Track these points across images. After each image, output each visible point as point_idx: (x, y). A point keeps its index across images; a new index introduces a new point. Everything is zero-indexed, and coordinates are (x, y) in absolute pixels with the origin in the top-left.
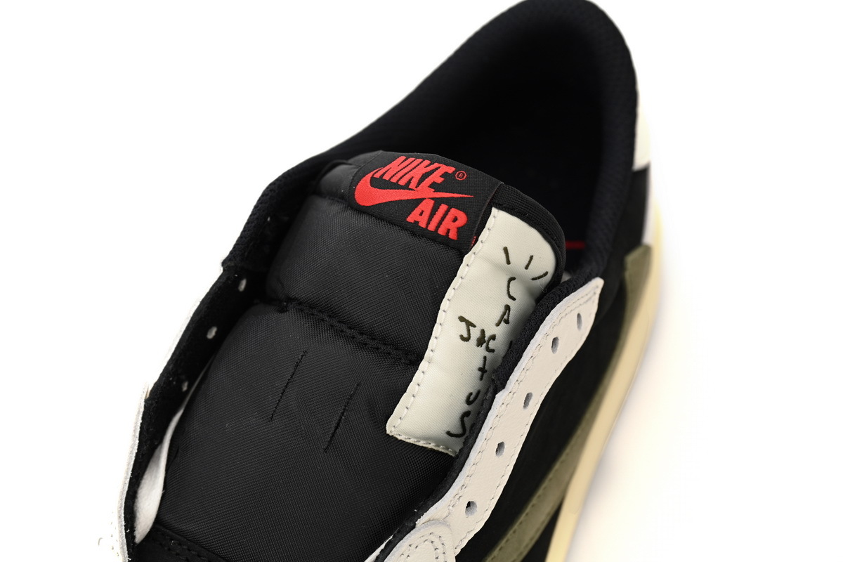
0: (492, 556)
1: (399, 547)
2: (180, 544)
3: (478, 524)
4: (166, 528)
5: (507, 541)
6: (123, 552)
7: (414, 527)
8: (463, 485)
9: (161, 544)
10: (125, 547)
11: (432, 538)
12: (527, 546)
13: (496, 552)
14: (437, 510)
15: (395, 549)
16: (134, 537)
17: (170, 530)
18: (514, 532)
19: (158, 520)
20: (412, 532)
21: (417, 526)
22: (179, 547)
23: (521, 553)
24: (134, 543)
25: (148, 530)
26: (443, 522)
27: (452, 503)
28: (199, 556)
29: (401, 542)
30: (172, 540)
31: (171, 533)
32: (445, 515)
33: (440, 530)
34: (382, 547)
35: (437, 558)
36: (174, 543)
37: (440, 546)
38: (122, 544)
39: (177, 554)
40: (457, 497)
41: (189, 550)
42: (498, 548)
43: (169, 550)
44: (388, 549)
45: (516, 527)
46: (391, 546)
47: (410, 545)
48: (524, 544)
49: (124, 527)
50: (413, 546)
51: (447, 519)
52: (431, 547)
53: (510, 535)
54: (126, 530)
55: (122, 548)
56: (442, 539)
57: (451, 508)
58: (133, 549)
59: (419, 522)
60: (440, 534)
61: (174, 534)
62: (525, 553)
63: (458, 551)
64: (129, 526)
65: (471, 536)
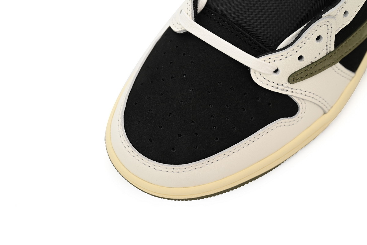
0: (349, 39)
1: (313, 26)
2: (216, 16)
3: (347, 22)
4: (210, 9)
5: (356, 34)
6: (192, 15)
7: (321, 17)
8: (345, 2)
9: (207, 15)
10: (193, 13)
11: (328, 24)
12: (363, 38)
13: (351, 38)
14: (332, 12)
15: (311, 26)
16: (197, 10)
17: (212, 10)
18: (360, 30)
19: (207, 5)
20: (320, 19)
21: (322, 17)
22: (215, 17)
23: (361, 41)
24: (197, 13)
25: (202, 9)
26: (334, 17)
27: (339, 9)
28: (224, 21)
29: (314, 23)
30: (212, 14)
31: (212, 11)
32: (335, 14)
33: (331, 20)
34: (306, 25)
35: (328, 34)
36: (213, 15)
37: (330, 28)
38: (192, 12)
39: (214, 20)
40: (342, 7)
41: (220, 19)
42: (352, 36)
43: (211, 18)
44: (308, 26)
45: (361, 28)
46: (309, 25)
47: (318, 25)
48: (363, 37)
49: (193, 5)
50: (319, 26)
51: (335, 16)
52: (326, 28)
53: (358, 31)
54: (194, 6)
55: (192, 13)
56: (332, 25)
57: (338, 11)
58: (196, 15)
59: (324, 16)
60: (331, 23)
61: (213, 11)
62: (362, 41)
63: (337, 33)
64: (195, 5)
65: (343, 27)
